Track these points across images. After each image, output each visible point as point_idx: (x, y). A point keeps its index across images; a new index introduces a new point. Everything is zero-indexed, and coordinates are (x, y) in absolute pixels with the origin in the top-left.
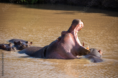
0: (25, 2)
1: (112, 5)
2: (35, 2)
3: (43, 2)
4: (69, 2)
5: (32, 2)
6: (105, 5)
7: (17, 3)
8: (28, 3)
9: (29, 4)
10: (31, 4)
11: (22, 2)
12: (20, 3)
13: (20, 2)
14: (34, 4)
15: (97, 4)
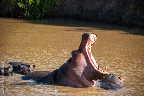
0: (29, 16)
1: (134, 21)
2: (41, 16)
3: (51, 17)
4: (82, 17)
5: (38, 17)
6: (126, 21)
7: (19, 17)
8: (32, 17)
9: (34, 19)
10: (37, 18)
11: (25, 16)
12: (23, 18)
13: (22, 16)
14: (40, 19)
15: (116, 20)
